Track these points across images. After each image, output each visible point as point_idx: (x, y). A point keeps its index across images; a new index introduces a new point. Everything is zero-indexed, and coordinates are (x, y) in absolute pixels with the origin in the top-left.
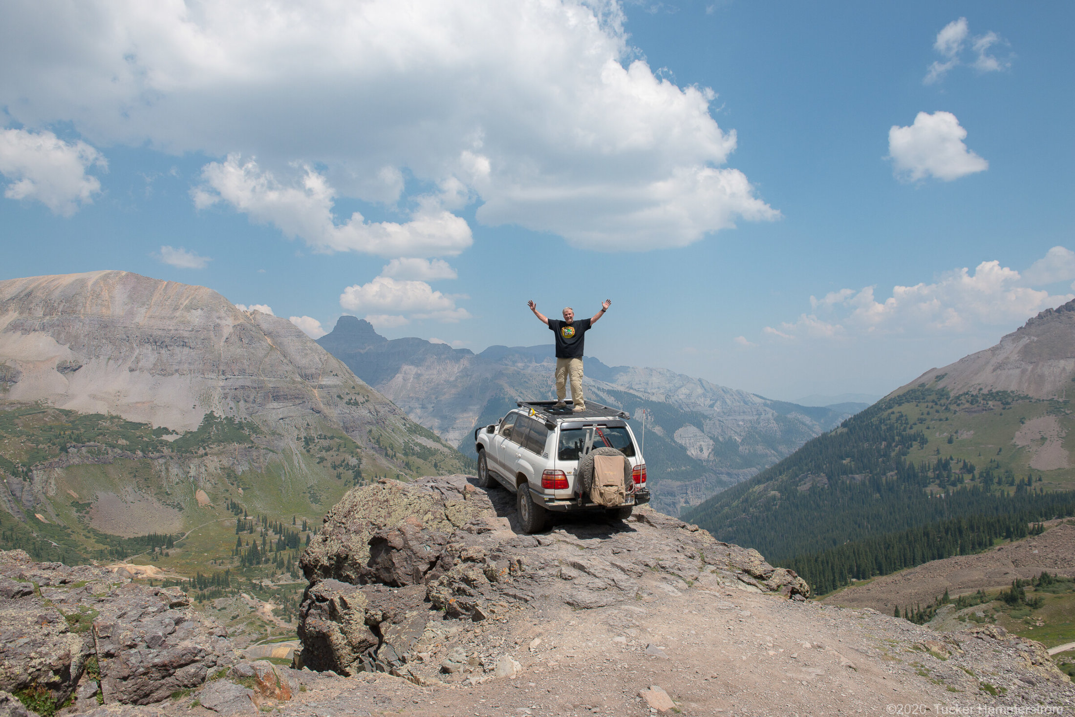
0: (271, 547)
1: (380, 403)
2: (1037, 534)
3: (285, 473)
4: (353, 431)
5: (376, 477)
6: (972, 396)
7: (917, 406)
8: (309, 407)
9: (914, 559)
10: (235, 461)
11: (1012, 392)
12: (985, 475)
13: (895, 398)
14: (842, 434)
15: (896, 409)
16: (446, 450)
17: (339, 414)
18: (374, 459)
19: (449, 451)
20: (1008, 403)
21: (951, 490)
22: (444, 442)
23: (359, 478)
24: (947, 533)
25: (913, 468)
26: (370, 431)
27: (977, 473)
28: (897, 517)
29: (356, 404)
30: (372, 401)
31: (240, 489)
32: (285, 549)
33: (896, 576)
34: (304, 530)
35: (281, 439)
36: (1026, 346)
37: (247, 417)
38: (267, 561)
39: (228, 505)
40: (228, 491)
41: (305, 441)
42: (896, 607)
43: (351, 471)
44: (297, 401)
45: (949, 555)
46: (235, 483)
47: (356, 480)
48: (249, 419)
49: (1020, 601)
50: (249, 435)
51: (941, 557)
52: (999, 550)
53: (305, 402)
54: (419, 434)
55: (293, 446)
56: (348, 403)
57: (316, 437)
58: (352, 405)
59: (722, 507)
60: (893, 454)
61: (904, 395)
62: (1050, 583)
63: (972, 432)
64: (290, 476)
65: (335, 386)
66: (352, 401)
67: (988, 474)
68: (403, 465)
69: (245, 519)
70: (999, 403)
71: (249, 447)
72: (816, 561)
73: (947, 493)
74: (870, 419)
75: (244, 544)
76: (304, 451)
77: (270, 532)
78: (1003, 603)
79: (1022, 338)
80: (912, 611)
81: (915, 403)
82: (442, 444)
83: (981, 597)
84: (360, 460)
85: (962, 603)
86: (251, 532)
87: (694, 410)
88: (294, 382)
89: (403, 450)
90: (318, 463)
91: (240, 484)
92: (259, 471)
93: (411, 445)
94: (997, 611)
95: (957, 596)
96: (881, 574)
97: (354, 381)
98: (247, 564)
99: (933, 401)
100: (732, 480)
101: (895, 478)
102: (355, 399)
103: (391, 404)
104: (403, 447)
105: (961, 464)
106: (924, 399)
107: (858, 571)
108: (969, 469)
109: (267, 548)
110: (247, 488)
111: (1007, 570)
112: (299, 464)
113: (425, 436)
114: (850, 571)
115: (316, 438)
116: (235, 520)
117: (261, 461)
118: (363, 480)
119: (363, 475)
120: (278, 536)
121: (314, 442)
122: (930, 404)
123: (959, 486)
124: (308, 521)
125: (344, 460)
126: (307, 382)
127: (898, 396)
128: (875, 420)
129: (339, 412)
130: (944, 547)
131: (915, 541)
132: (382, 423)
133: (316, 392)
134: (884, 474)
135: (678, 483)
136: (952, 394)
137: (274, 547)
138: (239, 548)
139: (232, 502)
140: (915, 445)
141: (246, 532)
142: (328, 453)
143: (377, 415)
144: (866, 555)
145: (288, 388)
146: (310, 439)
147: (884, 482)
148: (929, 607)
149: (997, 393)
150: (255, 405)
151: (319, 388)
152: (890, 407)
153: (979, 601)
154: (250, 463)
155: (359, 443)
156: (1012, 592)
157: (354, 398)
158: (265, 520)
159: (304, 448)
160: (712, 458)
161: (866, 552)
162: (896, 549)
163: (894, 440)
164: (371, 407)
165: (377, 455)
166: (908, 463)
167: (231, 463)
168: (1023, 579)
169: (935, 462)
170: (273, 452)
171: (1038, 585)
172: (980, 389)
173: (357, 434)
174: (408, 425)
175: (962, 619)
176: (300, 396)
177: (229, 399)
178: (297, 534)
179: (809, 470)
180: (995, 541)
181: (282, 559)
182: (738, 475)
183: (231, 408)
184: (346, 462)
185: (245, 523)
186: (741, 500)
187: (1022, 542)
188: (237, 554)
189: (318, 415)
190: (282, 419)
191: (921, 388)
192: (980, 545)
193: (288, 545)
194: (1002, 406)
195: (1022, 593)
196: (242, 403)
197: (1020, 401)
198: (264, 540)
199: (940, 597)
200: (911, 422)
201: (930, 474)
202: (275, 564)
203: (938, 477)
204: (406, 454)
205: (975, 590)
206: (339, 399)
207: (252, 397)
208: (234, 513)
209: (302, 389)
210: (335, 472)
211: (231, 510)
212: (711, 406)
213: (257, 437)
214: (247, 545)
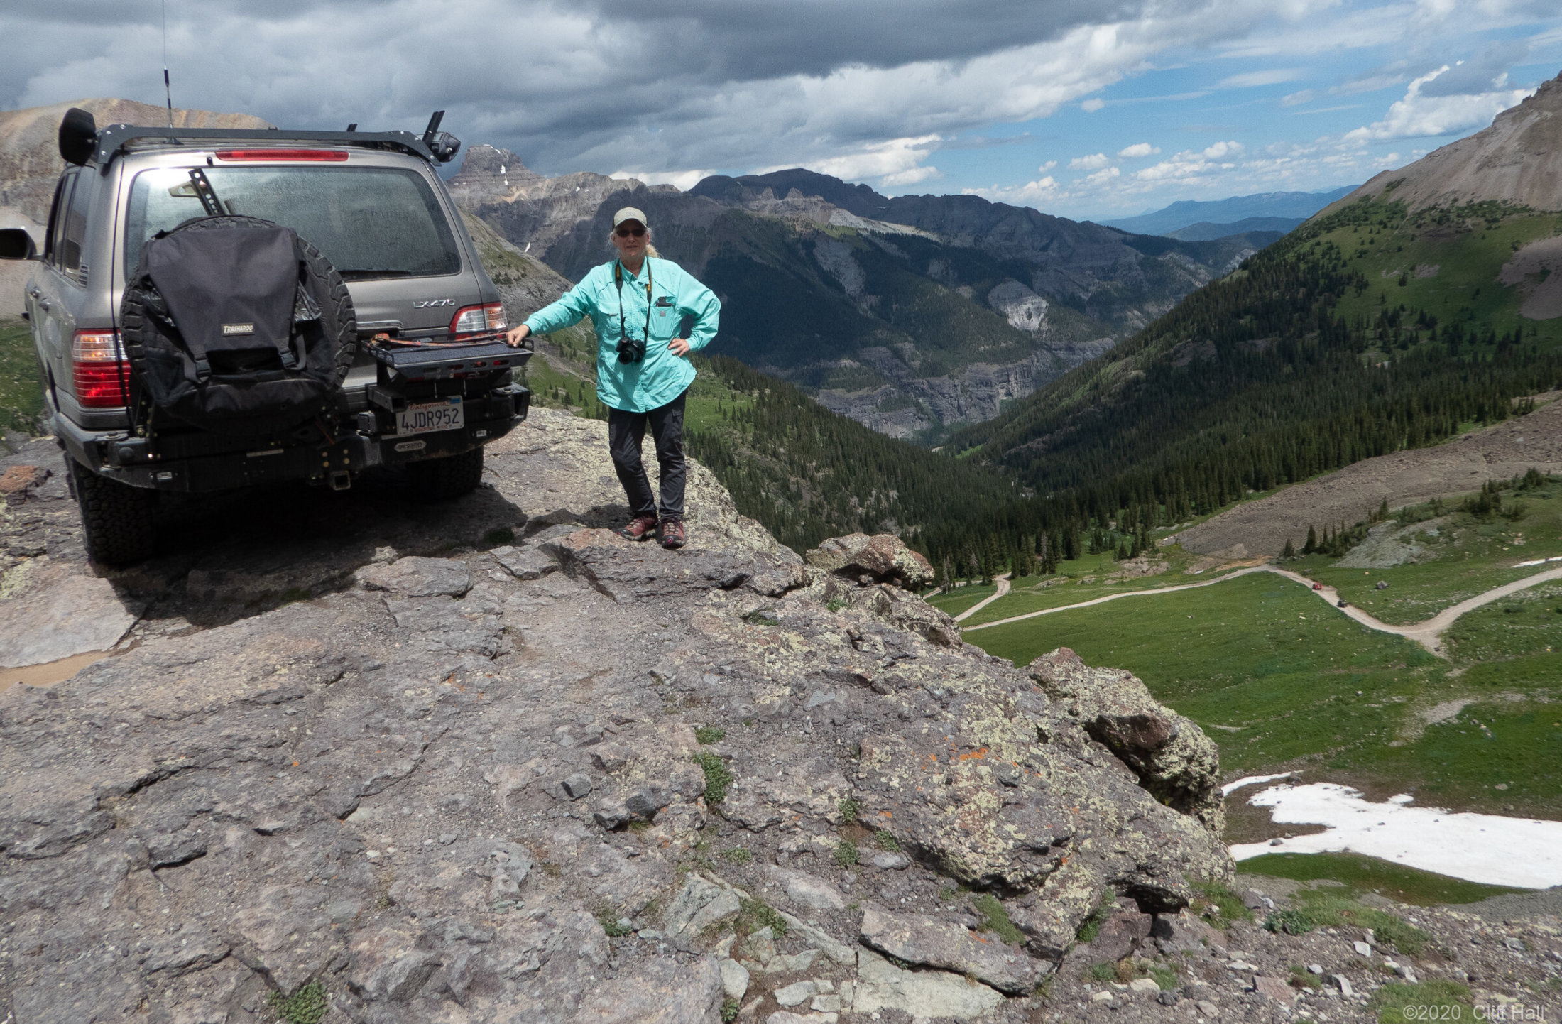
1: (545, 278)
2: (1523, 414)
6: (1442, 211)
7: (1356, 231)
9: (1339, 458)
11: (1505, 202)
12: (1451, 330)
13: (1322, 221)
14: (1239, 281)
15: (1324, 238)
20: (1496, 220)
21: (1399, 354)
24: (1389, 418)
25: (1344, 327)
27: (1439, 329)
28: (1317, 398)
29: (508, 281)
33: (1312, 485)
36: (1534, 128)
42: (1311, 528)
45: (1392, 449)
49: (1493, 512)
51: (1378, 453)
52: (1466, 439)
56: (495, 280)
58: (502, 283)
59: (1060, 398)
60: (1315, 307)
61: (1336, 216)
62: (1539, 483)
63: (1437, 267)
67: (1456, 328)
70: (1482, 220)
72: (1197, 467)
73: (1392, 360)
74: (1284, 255)
78: (1468, 515)
79: (1528, 115)
80: (1334, 533)
81: (1352, 227)
83: (1436, 508)
85: (1407, 518)
87: (1019, 256)
94: (1458, 527)
95: (1400, 508)
96: (1291, 481)
97: (500, 247)
99: (1381, 223)
100: (1075, 358)
101: (1316, 341)
105: (1416, 317)
106: (1366, 219)
107: (1257, 480)
108: (1427, 322)
111: (1475, 469)
114: (1246, 479)
122: (1376, 228)
123: (1411, 348)
127: (1328, 218)
128: (1290, 257)
130: (1384, 438)
131: (1342, 432)
134: (1301, 336)
135: (996, 367)
136: (1410, 210)
140: (1350, 291)
143: (541, 295)
144: (1270, 456)
147: (1300, 348)
148: (1358, 525)
149: (1481, 204)
152: (1315, 235)
153: (1432, 513)
156: (1482, 498)
157: (503, 273)
160: (1045, 327)
161: (1269, 450)
162: (1314, 446)
163: (1317, 284)
165: (548, 356)
166: (1337, 317)
168: (1499, 479)
169: (1378, 315)
171: (1521, 488)
172: (1455, 200)
175: (1406, 540)
179: (1189, 336)
180: (1460, 427)
182: (1084, 350)
186: (1088, 386)
187: (1500, 426)
191: (1363, 204)
192: (1438, 434)
194: (1485, 224)
195: (1497, 500)
197: (1515, 216)
199: (1376, 510)
200: (1345, 257)
201: (1369, 333)
203: (1381, 337)
205: (1427, 499)
212: (1045, 249)
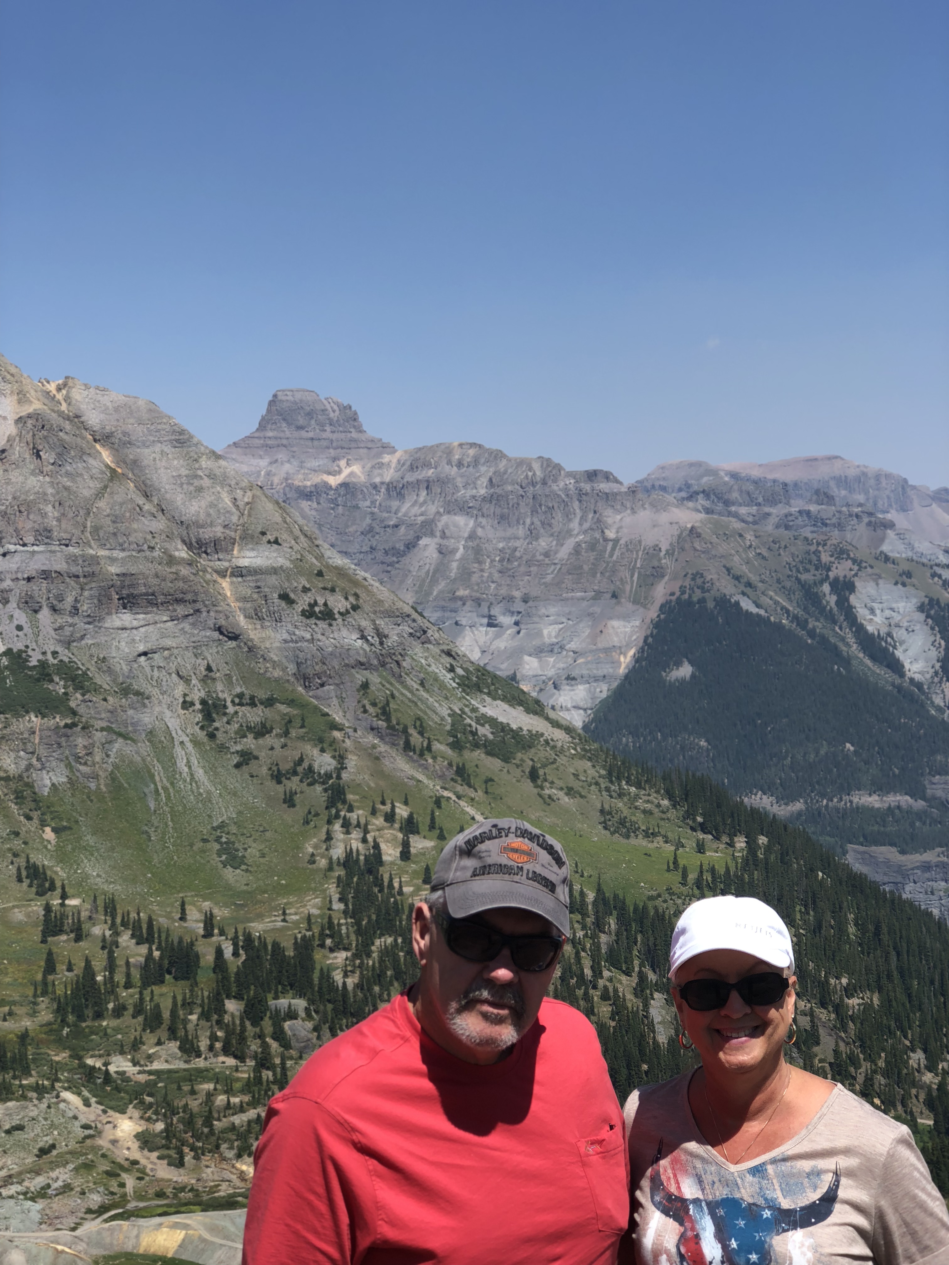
0: (128, 975)
1: (389, 614)
3: (157, 791)
4: (322, 685)
5: (383, 803)
8: (211, 623)
10: (34, 761)
16: (559, 735)
17: (286, 641)
18: (377, 758)
19: (567, 738)
22: (552, 715)
23: (340, 806)
26: (365, 686)
29: (328, 615)
30: (367, 608)
31: (48, 829)
32: (163, 982)
34: (208, 934)
35: (145, 706)
37: (59, 649)
38: (119, 1012)
39: (19, 869)
40: (17, 834)
41: (201, 711)
43: (319, 788)
44: (181, 610)
46: (35, 815)
47: (334, 811)
48: (64, 655)
50: (66, 694)
53: (198, 611)
54: (489, 694)
55: (173, 723)
56: (309, 614)
57: (229, 700)
58: (318, 618)
64: (168, 797)
65: (274, 571)
66: (317, 609)
68: (450, 773)
69: (63, 905)
71: (66, 726)
75: (61, 967)
76: (202, 735)
77: (125, 939)
82: (547, 719)
84: (341, 758)
86: (78, 939)
88: (171, 560)
89: (450, 733)
90: (238, 766)
91: (48, 817)
92: (93, 786)
93: (468, 721)
97: (320, 557)
98: (71, 1018)
102: (325, 604)
103: (415, 615)
104: (448, 728)
109: (120, 977)
110: (65, 828)
112: (190, 767)
113: (504, 699)
115: (229, 704)
116: (37, 908)
117: (97, 759)
118: (351, 809)
119: (350, 797)
120: (143, 949)
121: (225, 714)
124: (216, 911)
125: (301, 760)
126: (203, 561)
129: (286, 636)
132: (394, 665)
133: (226, 585)
137: (136, 975)
138: (50, 978)
139: (28, 861)
141: (64, 937)
142: (261, 741)
143: (381, 643)
145: (157, 576)
146: (215, 706)
150: (76, 620)
151: (233, 575)
154: (69, 766)
155: (338, 717)
157: (321, 601)
158: (110, 908)
159: (202, 728)
164: (364, 623)
165: (383, 748)
167: (23, 764)
170: (125, 737)
173: (333, 694)
174: (460, 671)
176: (189, 597)
177: (13, 605)
178: (192, 944)
181: (157, 1006)
183: (19, 628)
184: (305, 765)
185: (63, 916)
188: (44, 993)
189: (232, 644)
190: (145, 654)
193: (169, 973)
196: (45, 615)
198: (111, 959)
202: (140, 1019)
204: (456, 746)
206: (283, 604)
207: (70, 600)
208: (34, 889)
209: (192, 577)
210: (280, 788)
211: (26, 882)
213: (84, 701)
214: (70, 969)
